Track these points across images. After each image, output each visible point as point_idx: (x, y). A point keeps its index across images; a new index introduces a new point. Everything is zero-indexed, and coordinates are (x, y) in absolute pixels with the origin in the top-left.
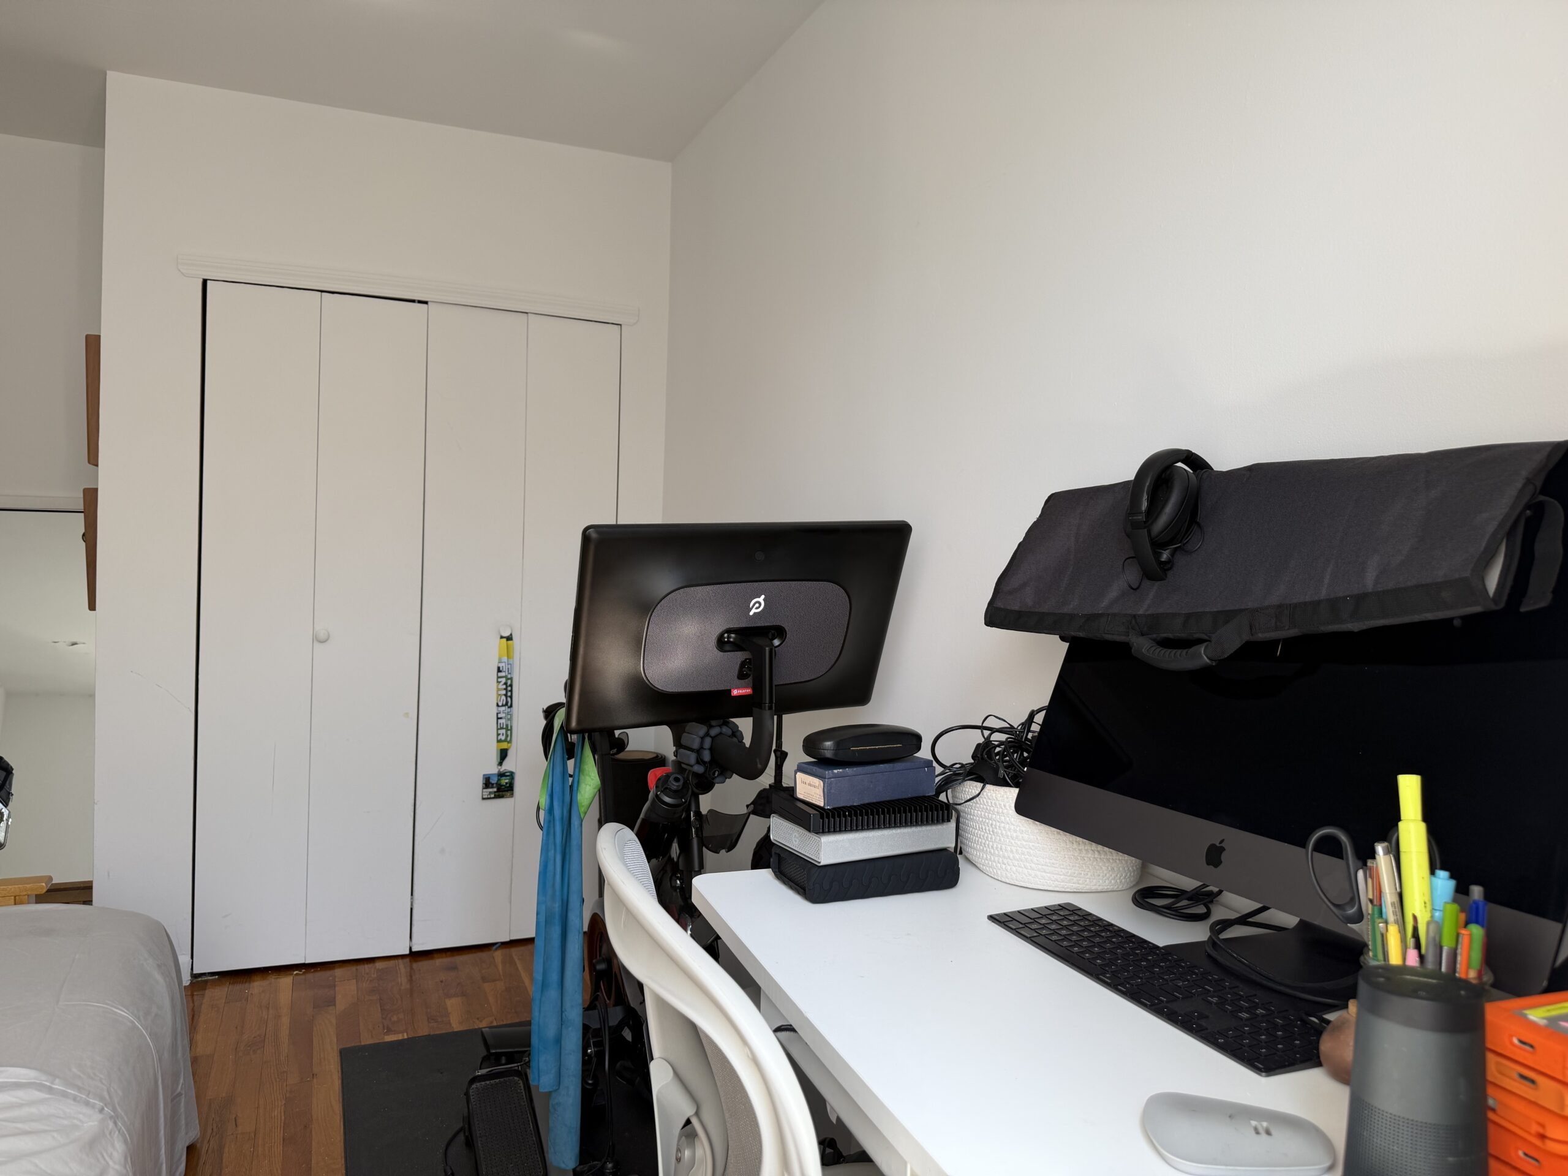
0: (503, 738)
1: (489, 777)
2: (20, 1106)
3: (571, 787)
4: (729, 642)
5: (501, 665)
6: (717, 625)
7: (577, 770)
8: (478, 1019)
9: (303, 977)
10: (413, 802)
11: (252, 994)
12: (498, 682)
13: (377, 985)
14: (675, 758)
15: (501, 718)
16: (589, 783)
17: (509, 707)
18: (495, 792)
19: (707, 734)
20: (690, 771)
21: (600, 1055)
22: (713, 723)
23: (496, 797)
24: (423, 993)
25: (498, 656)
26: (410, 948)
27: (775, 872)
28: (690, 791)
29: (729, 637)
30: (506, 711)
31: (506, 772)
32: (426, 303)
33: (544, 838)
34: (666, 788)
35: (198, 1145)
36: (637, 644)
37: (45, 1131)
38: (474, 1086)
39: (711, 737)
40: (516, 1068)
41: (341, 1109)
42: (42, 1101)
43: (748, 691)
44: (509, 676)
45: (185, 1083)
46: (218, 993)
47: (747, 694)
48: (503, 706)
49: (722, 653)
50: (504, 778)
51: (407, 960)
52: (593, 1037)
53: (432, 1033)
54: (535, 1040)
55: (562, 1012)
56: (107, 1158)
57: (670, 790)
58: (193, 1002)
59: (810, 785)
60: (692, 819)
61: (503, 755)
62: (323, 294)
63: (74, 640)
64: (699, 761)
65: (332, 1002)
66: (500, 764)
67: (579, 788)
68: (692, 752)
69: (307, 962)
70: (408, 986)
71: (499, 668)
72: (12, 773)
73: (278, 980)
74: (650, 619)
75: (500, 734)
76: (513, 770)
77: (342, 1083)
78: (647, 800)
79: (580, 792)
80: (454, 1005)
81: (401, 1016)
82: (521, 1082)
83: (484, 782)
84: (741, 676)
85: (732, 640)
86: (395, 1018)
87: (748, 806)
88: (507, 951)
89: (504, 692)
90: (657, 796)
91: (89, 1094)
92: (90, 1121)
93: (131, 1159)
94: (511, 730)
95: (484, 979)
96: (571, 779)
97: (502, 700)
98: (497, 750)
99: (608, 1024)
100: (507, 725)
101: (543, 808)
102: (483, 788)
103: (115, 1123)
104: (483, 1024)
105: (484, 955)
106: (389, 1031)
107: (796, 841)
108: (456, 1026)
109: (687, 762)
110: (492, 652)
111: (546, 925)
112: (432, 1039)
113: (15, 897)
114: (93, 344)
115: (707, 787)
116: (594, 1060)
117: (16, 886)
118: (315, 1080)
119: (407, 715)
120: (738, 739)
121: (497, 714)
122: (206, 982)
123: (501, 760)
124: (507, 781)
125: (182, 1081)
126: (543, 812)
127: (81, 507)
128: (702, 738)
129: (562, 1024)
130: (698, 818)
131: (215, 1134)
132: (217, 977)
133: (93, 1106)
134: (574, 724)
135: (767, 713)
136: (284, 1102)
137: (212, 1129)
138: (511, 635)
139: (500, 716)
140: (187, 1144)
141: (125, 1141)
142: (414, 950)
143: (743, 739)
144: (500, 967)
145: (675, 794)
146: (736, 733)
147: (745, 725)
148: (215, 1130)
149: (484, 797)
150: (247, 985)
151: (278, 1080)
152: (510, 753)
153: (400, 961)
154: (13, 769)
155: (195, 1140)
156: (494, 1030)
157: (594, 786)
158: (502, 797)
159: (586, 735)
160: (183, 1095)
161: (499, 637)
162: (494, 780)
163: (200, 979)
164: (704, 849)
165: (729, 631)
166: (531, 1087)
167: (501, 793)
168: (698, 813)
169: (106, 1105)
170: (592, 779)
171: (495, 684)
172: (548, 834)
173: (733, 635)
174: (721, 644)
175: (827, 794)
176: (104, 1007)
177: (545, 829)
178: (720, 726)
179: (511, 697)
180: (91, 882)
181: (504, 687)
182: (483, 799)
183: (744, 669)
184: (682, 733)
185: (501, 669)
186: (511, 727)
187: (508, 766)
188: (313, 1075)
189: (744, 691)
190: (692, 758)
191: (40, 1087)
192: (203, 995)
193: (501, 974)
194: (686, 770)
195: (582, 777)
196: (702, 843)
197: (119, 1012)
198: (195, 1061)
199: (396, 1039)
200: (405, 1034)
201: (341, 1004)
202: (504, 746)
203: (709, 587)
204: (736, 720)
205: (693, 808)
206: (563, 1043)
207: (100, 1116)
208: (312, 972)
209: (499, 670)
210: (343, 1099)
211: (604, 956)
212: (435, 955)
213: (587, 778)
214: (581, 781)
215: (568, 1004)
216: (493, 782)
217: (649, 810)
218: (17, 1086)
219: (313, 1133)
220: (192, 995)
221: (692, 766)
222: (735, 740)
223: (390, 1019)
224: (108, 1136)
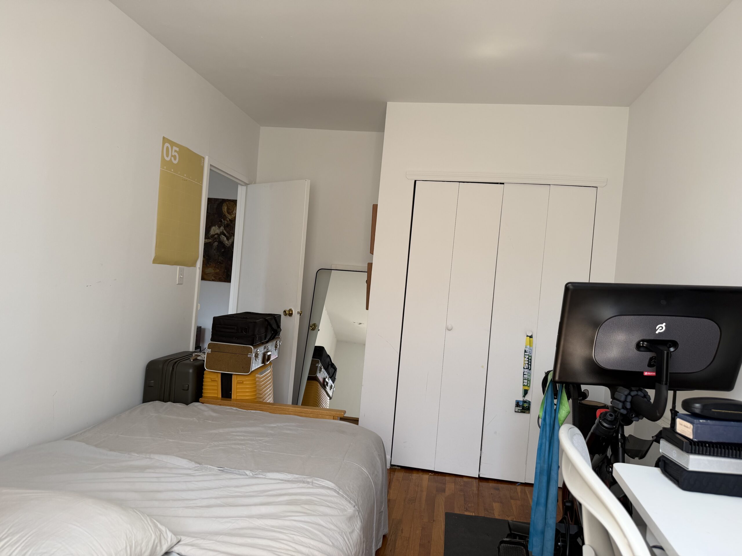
0: (526, 384)
1: (519, 402)
2: (328, 496)
3: (555, 410)
4: (643, 346)
5: (526, 349)
6: (636, 338)
7: (559, 402)
8: (507, 515)
9: (433, 477)
10: (483, 407)
11: (412, 479)
12: (525, 357)
13: (463, 488)
14: (611, 405)
15: (525, 375)
16: (564, 409)
17: (529, 370)
18: (521, 409)
19: (629, 394)
20: (619, 412)
21: (564, 547)
22: (633, 388)
23: (522, 412)
24: (483, 497)
25: (525, 345)
26: (479, 475)
27: (662, 470)
28: (618, 423)
29: (643, 344)
30: (528, 372)
31: (527, 401)
32: (503, 184)
33: (541, 432)
34: (605, 419)
35: (387, 536)
36: (591, 343)
37: (335, 508)
38: (502, 545)
39: (631, 396)
40: (523, 542)
41: (444, 539)
42: (335, 496)
43: (654, 374)
44: (530, 355)
45: (384, 507)
46: (400, 475)
47: (652, 375)
48: (526, 369)
49: (639, 352)
50: (526, 403)
51: (477, 480)
52: (562, 537)
53: (486, 516)
54: (531, 530)
55: (546, 519)
56: (355, 527)
57: (607, 420)
58: (390, 476)
59: (685, 426)
60: (619, 437)
61: (526, 392)
62: (460, 183)
63: (361, 322)
64: (624, 407)
65: (444, 490)
66: (524, 396)
67: (559, 411)
68: (620, 402)
69: (435, 470)
70: (477, 492)
71: (525, 350)
72: (336, 370)
73: (423, 475)
74: (599, 330)
75: (524, 382)
76: (530, 401)
77: (445, 527)
78: (594, 423)
79: (560, 413)
80: (496, 506)
81: (473, 505)
82: (524, 549)
83: (516, 404)
84: (650, 365)
85: (645, 345)
86: (470, 505)
87: (653, 437)
88: (523, 487)
89: (527, 362)
90: (600, 422)
91: (351, 498)
92: (350, 510)
93: (363, 530)
94: (530, 381)
95: (512, 498)
96: (555, 406)
97: (526, 366)
98: (523, 389)
99: (569, 532)
100: (528, 378)
101: (541, 418)
102: (515, 407)
103: (359, 513)
104: (509, 519)
105: (512, 487)
106: (467, 510)
107: (674, 455)
108: (497, 516)
109: (617, 407)
110: (522, 343)
111: (540, 475)
112: (484, 519)
113: (333, 416)
114: (375, 208)
115: (629, 423)
116: (562, 549)
117: (334, 412)
118: (434, 523)
119: (483, 367)
120: (647, 399)
121: (524, 372)
122: (396, 469)
123: (524, 395)
124: (527, 405)
125: (383, 506)
126: (541, 419)
127: (366, 271)
128: (626, 396)
129: (545, 525)
130: (622, 437)
131: (394, 534)
132: (400, 468)
133: (352, 504)
134: (557, 378)
135: (664, 387)
136: (421, 528)
137: (393, 531)
138: (532, 335)
139: (525, 373)
140: (383, 534)
141: (361, 522)
142: (481, 476)
143: (650, 400)
144: (519, 494)
145: (610, 422)
146: (646, 396)
147: (651, 393)
148: (394, 532)
149: (516, 411)
150: (411, 474)
151: (419, 518)
152: (529, 392)
153: (474, 480)
154: (337, 369)
155: (386, 534)
156: (514, 522)
157: (567, 411)
158: (524, 412)
159: (564, 385)
160: (383, 513)
161: (526, 336)
162: (521, 404)
163: (393, 467)
164: (626, 455)
165: (643, 341)
166: (529, 552)
167: (524, 411)
168: (623, 435)
169: (356, 505)
170: (566, 408)
171: (523, 358)
172: (543, 431)
173: (645, 343)
174: (638, 347)
175: (695, 432)
176: (358, 466)
177: (541, 428)
178: (637, 391)
179: (531, 365)
180: (359, 418)
181: (527, 360)
182: (515, 412)
183: (651, 362)
184: (615, 392)
185: (526, 351)
186: (530, 379)
187: (527, 398)
188: (434, 520)
189: (651, 373)
190: (620, 405)
191: (335, 491)
192: (394, 474)
193: (520, 497)
194: (617, 411)
195: (561, 406)
196: (625, 451)
197: (363, 469)
198: (389, 501)
199: (469, 514)
200: (474, 513)
201: (448, 492)
202: (526, 388)
203: (632, 317)
204: (647, 390)
205: (620, 432)
206: (545, 534)
207: (354, 509)
208: (437, 476)
209: (525, 351)
210: (445, 535)
211: (570, 499)
212: (490, 481)
213: (564, 407)
214: (560, 408)
215: (549, 516)
216: (520, 405)
217: (596, 429)
218: (328, 488)
219: (432, 545)
220: (390, 473)
221: (620, 409)
222: (645, 399)
223: (468, 505)
224: (356, 517)
